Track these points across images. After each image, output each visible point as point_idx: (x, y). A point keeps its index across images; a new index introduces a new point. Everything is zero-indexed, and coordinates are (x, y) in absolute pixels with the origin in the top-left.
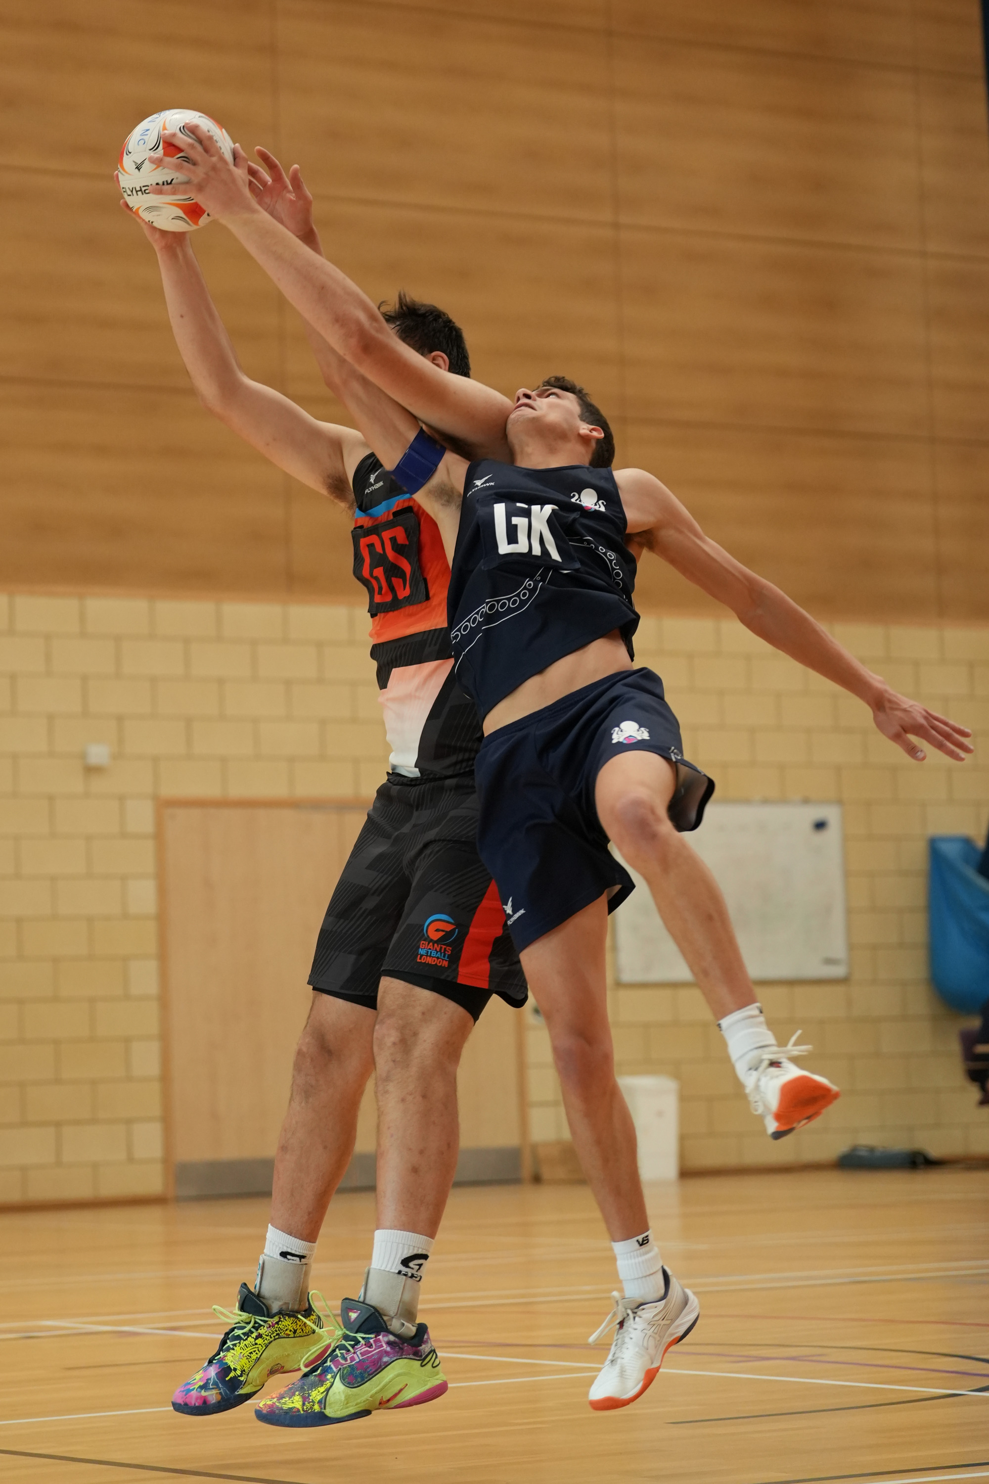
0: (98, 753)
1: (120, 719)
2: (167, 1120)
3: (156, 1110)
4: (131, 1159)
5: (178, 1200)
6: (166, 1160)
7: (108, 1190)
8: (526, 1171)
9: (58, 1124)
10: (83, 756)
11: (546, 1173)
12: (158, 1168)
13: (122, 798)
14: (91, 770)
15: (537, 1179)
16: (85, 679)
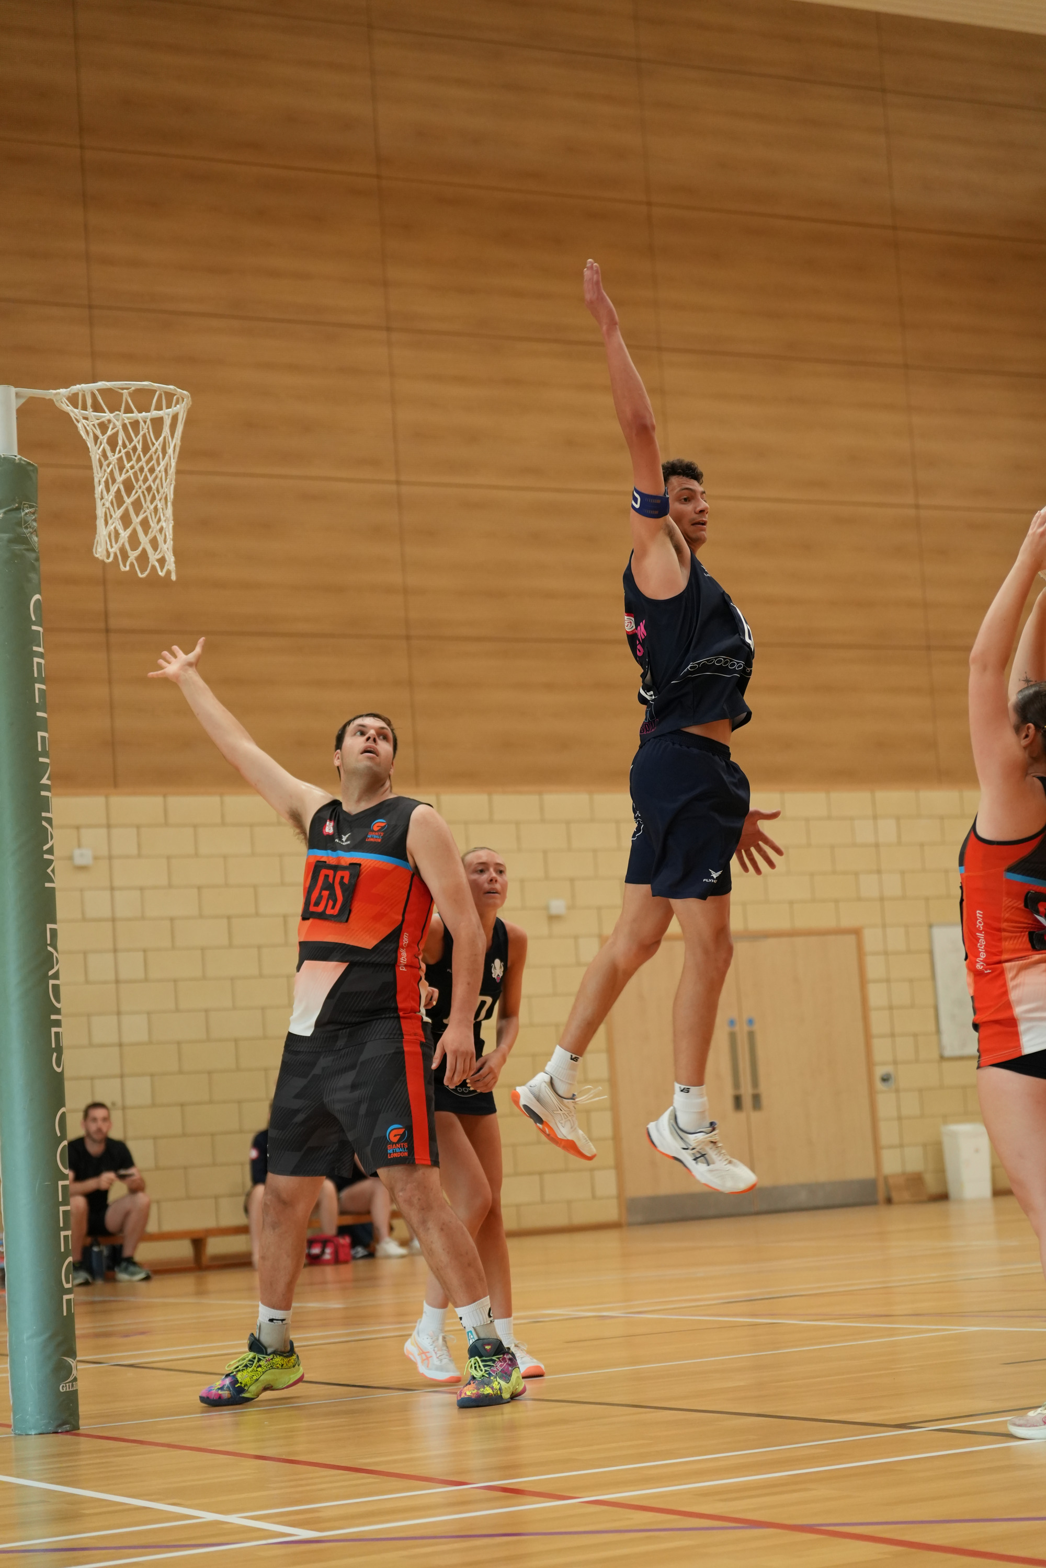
0: (558, 906)
1: (572, 880)
2: (619, 1167)
3: (611, 1161)
4: (594, 1197)
5: (630, 1225)
6: (620, 1196)
7: (580, 1218)
8: (881, 1195)
9: (541, 1174)
10: (547, 908)
11: (895, 1196)
12: (614, 1202)
13: (576, 938)
14: (553, 918)
15: (889, 1201)
16: (545, 852)
